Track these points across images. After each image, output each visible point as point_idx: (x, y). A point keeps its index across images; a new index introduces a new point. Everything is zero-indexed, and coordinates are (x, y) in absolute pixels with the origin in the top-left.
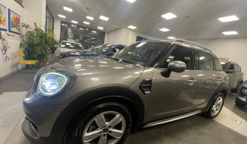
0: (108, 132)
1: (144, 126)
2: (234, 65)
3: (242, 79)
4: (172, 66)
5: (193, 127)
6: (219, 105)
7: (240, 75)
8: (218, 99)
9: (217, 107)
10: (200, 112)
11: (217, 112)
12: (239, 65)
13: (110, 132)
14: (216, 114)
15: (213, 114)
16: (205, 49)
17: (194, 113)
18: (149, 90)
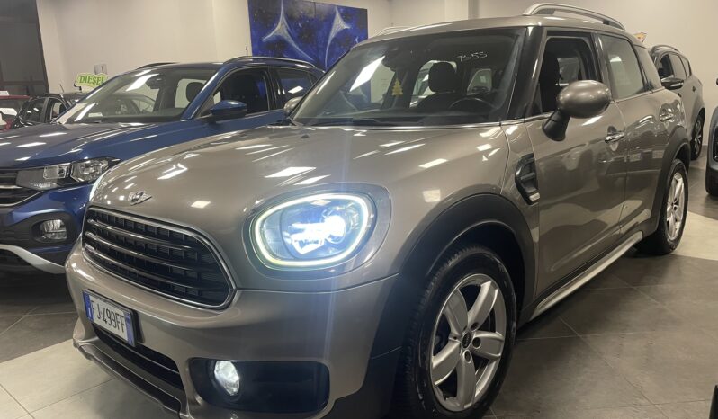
0: (471, 344)
1: (532, 314)
2: (670, 55)
3: (702, 103)
4: (570, 102)
5: (635, 288)
6: (677, 204)
7: (694, 90)
8: (673, 182)
9: (675, 208)
10: (638, 236)
11: (678, 225)
12: (681, 52)
13: (477, 341)
14: (677, 232)
15: (671, 238)
16: (606, 22)
17: (626, 245)
18: (535, 189)
